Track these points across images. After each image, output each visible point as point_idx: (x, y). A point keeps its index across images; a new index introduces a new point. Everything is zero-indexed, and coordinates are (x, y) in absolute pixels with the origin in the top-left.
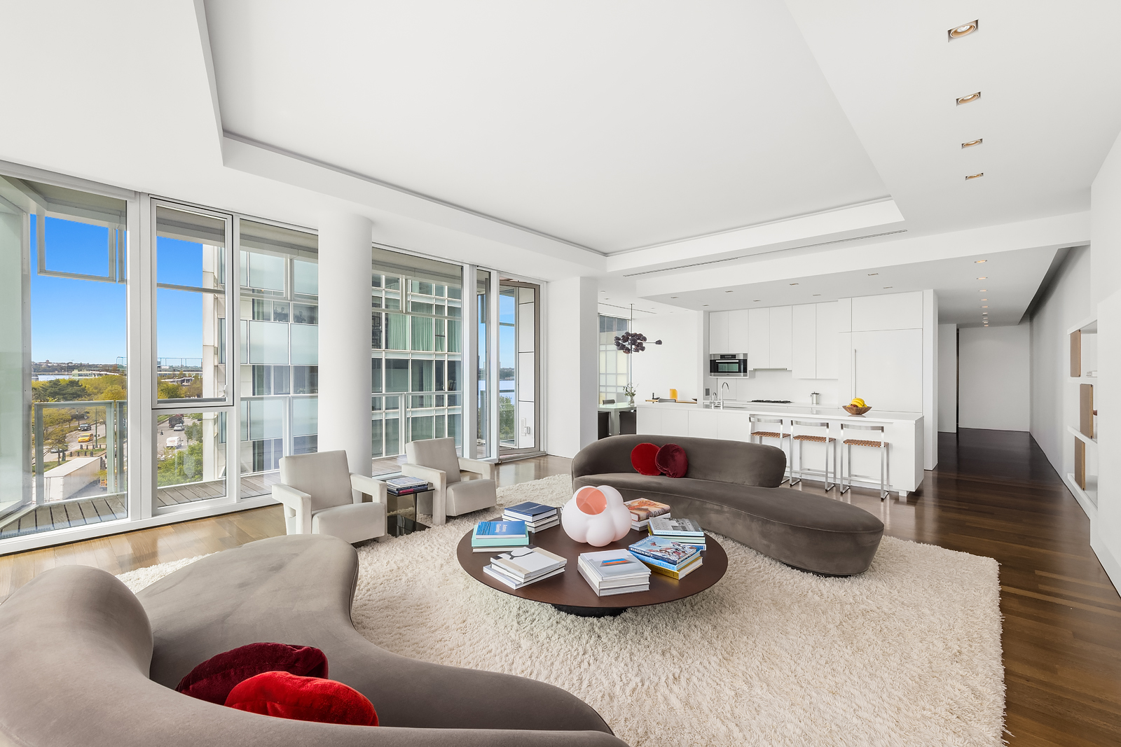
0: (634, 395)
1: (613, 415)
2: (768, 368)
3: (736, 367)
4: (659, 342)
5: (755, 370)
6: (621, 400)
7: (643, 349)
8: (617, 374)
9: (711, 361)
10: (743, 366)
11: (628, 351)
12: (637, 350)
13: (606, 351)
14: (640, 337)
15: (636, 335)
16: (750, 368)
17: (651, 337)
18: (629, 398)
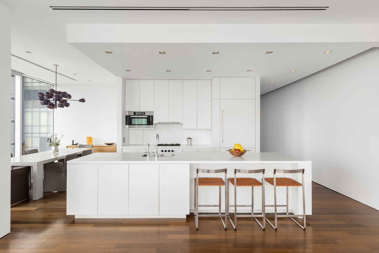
0: (57, 144)
1: (34, 170)
2: (166, 121)
3: (144, 121)
4: (83, 100)
5: (159, 123)
6: (43, 149)
7: (67, 105)
8: (40, 126)
9: (126, 116)
10: (150, 121)
11: (52, 106)
12: (61, 106)
13: (32, 112)
14: (65, 94)
15: (60, 93)
16: (155, 121)
17: (76, 96)
18: (53, 148)
